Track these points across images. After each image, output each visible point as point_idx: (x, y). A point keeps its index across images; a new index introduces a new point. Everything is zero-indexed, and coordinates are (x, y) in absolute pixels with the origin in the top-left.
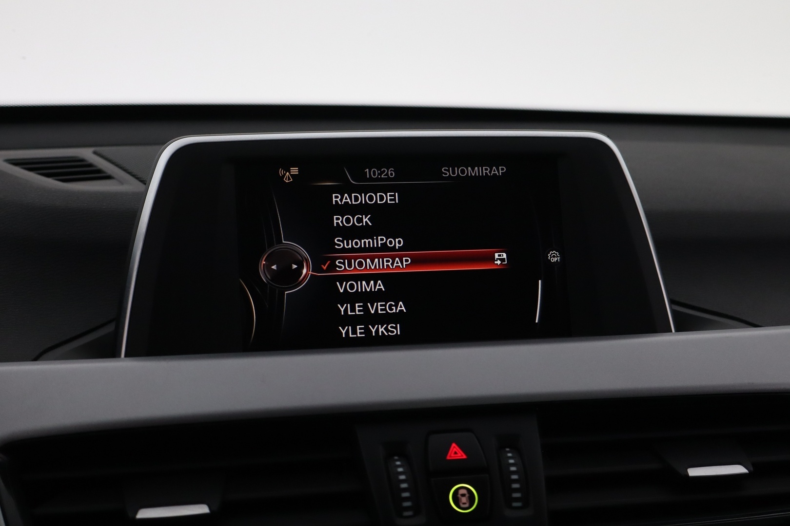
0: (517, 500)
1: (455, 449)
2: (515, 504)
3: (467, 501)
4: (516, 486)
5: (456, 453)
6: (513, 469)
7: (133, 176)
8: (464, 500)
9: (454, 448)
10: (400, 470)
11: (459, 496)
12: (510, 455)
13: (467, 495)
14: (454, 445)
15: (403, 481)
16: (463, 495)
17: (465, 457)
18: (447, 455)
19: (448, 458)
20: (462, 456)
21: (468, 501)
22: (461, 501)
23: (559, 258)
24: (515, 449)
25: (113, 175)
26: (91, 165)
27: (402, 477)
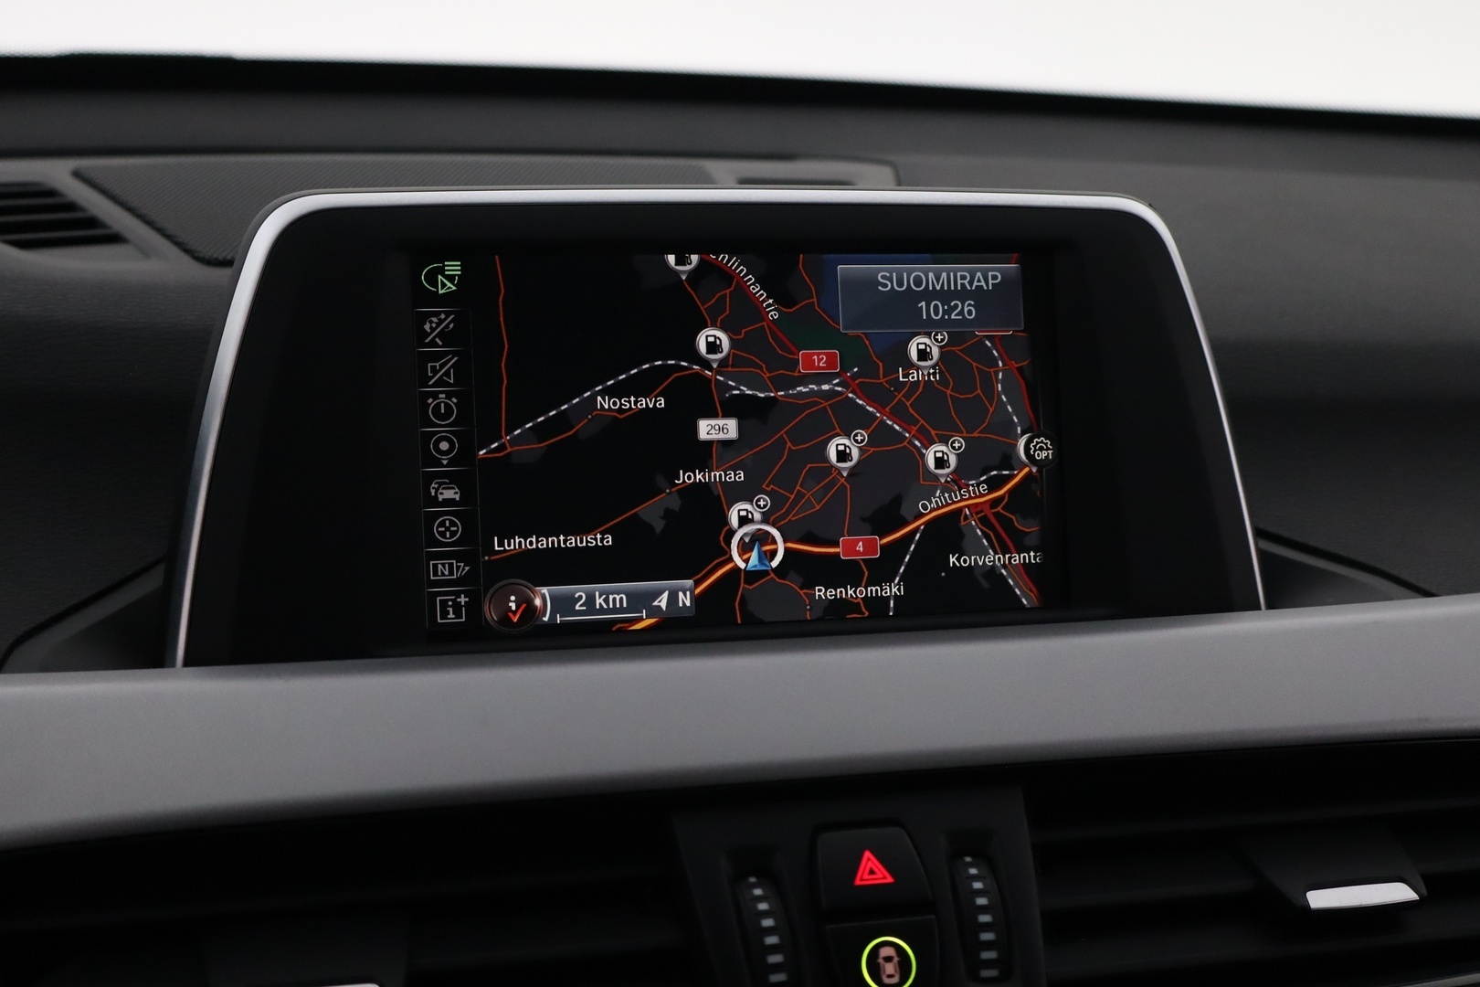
0: (989, 964)
1: (870, 864)
2: (985, 973)
3: (896, 971)
4: (987, 936)
5: (872, 872)
6: (982, 901)
7: (168, 237)
8: (890, 968)
9: (869, 860)
10: (763, 906)
11: (881, 961)
12: (973, 871)
13: (896, 959)
14: (867, 854)
15: (770, 931)
16: (888, 959)
17: (890, 880)
18: (854, 878)
19: (858, 882)
20: (885, 878)
21: (898, 970)
22: (884, 971)
23: (1050, 452)
24: (983, 857)
25: (126, 234)
26: (71, 206)
27: (768, 923)
